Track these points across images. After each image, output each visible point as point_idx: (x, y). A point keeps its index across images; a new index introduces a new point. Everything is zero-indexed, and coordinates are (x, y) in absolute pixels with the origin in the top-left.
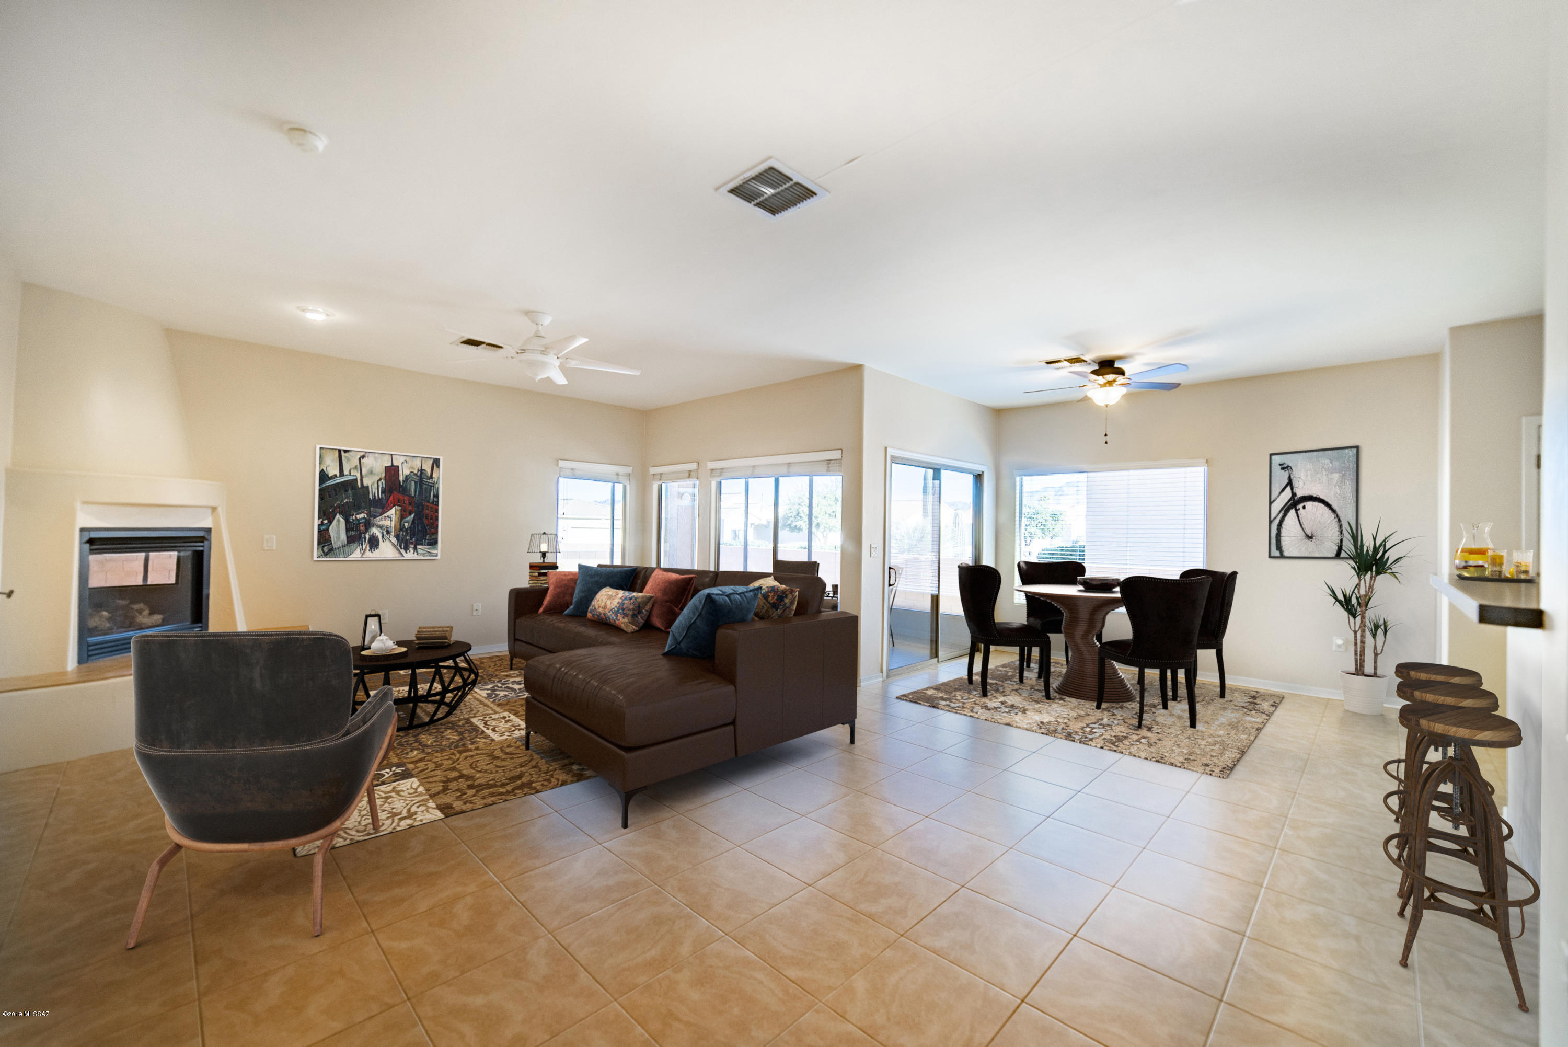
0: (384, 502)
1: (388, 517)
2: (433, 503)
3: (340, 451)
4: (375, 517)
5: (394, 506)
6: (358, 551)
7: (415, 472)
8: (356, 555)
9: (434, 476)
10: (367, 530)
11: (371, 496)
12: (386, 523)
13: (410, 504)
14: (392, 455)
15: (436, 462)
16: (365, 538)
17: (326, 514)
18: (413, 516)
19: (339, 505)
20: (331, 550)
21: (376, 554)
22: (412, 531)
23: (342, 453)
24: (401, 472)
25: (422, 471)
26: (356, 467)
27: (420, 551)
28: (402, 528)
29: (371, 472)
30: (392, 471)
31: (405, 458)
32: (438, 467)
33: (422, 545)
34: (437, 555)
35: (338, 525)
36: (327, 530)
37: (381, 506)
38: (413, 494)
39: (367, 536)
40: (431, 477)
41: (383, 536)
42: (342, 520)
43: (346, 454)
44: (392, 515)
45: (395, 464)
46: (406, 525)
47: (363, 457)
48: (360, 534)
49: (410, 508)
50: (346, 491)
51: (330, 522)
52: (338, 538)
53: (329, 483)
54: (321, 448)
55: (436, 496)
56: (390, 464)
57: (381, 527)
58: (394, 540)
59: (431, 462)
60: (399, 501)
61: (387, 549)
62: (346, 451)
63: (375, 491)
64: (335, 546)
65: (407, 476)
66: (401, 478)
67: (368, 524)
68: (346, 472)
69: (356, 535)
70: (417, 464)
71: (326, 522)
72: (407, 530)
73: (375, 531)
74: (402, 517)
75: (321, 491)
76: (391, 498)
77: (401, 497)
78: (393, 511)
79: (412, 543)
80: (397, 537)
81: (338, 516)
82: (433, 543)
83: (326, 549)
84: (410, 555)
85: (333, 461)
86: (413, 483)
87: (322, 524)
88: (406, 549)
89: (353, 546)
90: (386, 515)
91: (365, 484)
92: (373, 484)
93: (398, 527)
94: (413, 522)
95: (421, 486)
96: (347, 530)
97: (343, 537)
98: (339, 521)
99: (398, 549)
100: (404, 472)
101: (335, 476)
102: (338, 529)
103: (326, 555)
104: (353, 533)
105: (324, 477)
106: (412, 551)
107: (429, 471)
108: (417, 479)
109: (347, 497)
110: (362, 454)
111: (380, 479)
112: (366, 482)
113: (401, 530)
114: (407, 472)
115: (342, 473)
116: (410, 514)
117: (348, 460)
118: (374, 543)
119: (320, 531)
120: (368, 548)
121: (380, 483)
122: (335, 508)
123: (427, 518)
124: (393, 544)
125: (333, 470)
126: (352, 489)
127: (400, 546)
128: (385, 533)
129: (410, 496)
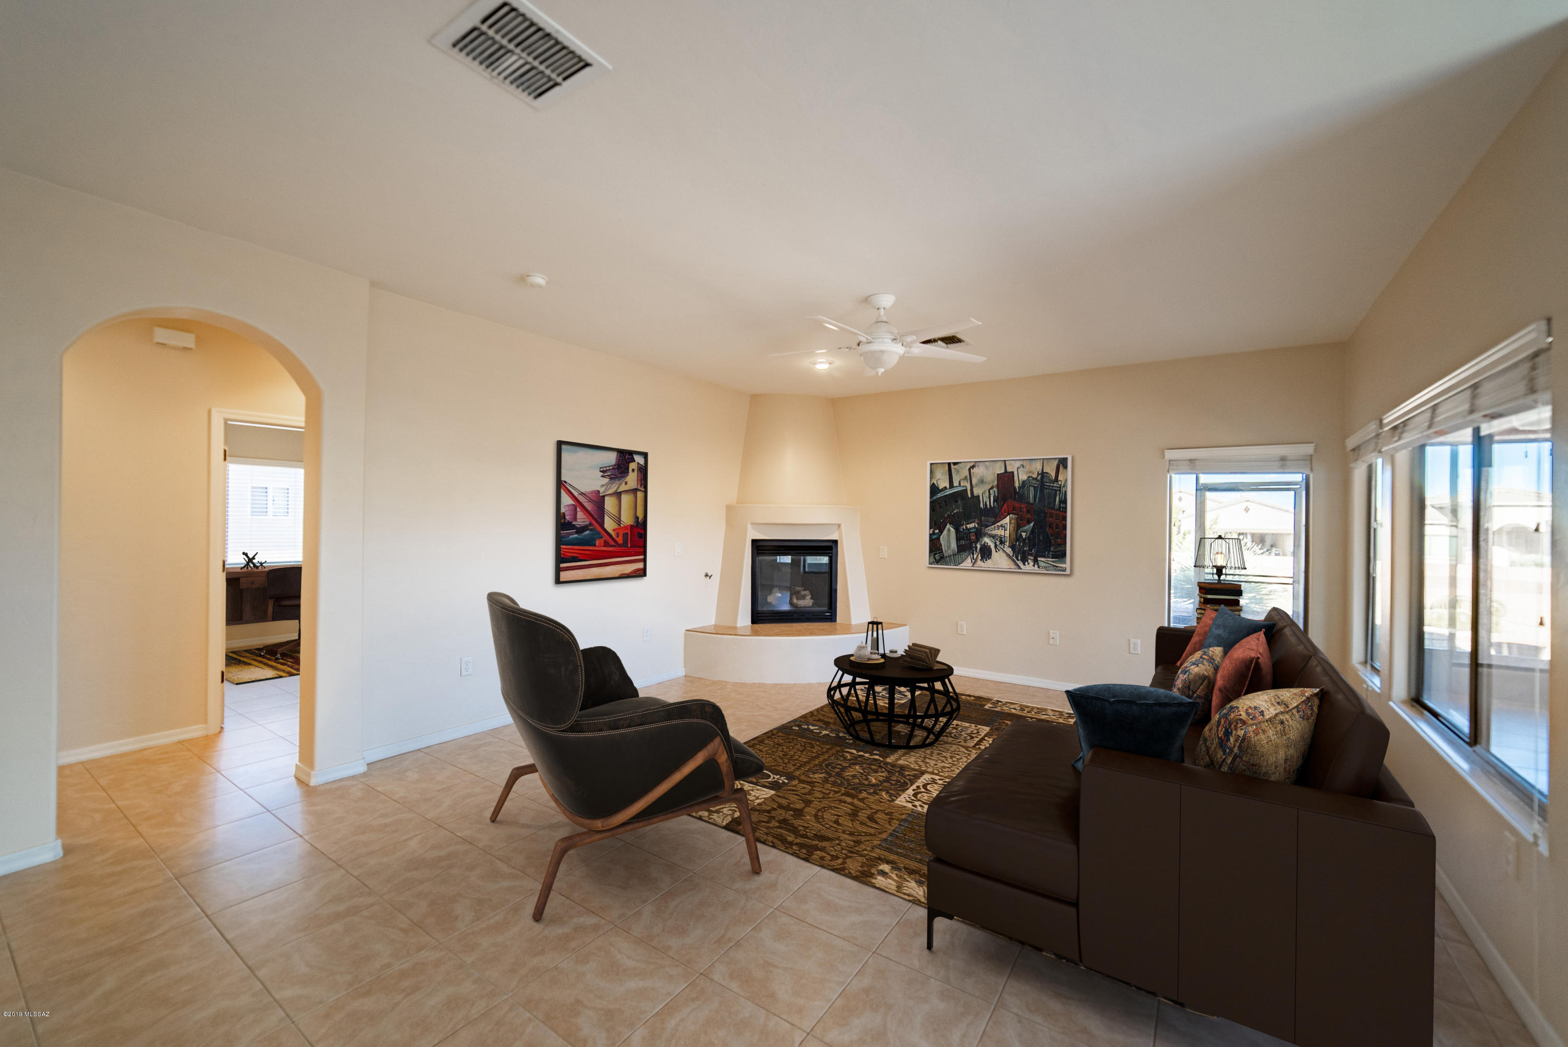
0: (997, 511)
1: (1002, 526)
2: (1059, 509)
3: (949, 464)
4: (987, 526)
5: (1009, 514)
6: (969, 560)
7: (1035, 476)
8: (968, 563)
9: (1060, 478)
10: (977, 540)
11: (982, 506)
12: (1000, 532)
13: (1028, 512)
14: (1005, 461)
15: (1063, 463)
16: (976, 548)
17: (937, 522)
18: (1032, 524)
19: (949, 516)
20: (942, 558)
21: (989, 564)
22: (1031, 541)
23: (952, 466)
24: (1016, 478)
25: (1043, 474)
26: (966, 477)
27: (1041, 564)
28: (1018, 538)
29: (982, 481)
30: (1005, 479)
31: (1021, 463)
32: (1065, 467)
33: (1044, 557)
34: (1065, 570)
35: (949, 535)
36: (939, 538)
37: (994, 515)
38: (1031, 501)
39: (979, 546)
40: (1056, 480)
41: (996, 546)
42: (952, 529)
43: (956, 467)
44: (1005, 526)
45: (1009, 470)
46: (1024, 535)
47: (973, 467)
48: (971, 543)
49: (1029, 516)
50: (956, 501)
51: (941, 532)
52: (949, 547)
53: (939, 495)
54: (931, 464)
55: (1064, 501)
56: (1003, 471)
57: (993, 537)
58: (1009, 551)
59: (1056, 463)
60: (1014, 509)
61: (1000, 559)
62: (955, 464)
63: (986, 499)
64: (946, 554)
65: (1024, 482)
66: (1017, 485)
67: (979, 534)
68: (956, 484)
69: (966, 545)
70: (1038, 467)
71: (937, 531)
72: (1024, 540)
73: (986, 540)
74: (1018, 526)
75: (931, 503)
76: (1005, 506)
77: (1017, 505)
78: (1007, 520)
79: (1031, 555)
80: (1012, 547)
81: (948, 526)
82: (1060, 555)
83: (937, 557)
84: (1029, 566)
85: (943, 474)
86: (1032, 489)
87: (934, 533)
88: (1024, 560)
89: (964, 555)
90: (999, 524)
91: (975, 493)
92: (985, 494)
93: (1013, 536)
94: (1033, 531)
95: (1042, 491)
96: (958, 539)
97: (954, 545)
98: (949, 530)
99: (1013, 561)
100: (1021, 476)
101: (945, 488)
102: (949, 540)
103: (937, 562)
104: (963, 542)
105: (934, 489)
106: (1032, 564)
107: (1053, 475)
108: (1037, 484)
109: (958, 508)
110: (972, 464)
111: (992, 488)
112: (976, 492)
113: (1017, 540)
114: (1023, 477)
115: (951, 486)
116: (1029, 522)
117: (958, 471)
118: (986, 553)
119: (931, 540)
120: (980, 558)
121: (991, 491)
122: (946, 518)
123: (1050, 527)
124: (1008, 555)
125: (943, 483)
126: (963, 499)
127: (1017, 557)
128: (998, 543)
129: (1028, 503)
